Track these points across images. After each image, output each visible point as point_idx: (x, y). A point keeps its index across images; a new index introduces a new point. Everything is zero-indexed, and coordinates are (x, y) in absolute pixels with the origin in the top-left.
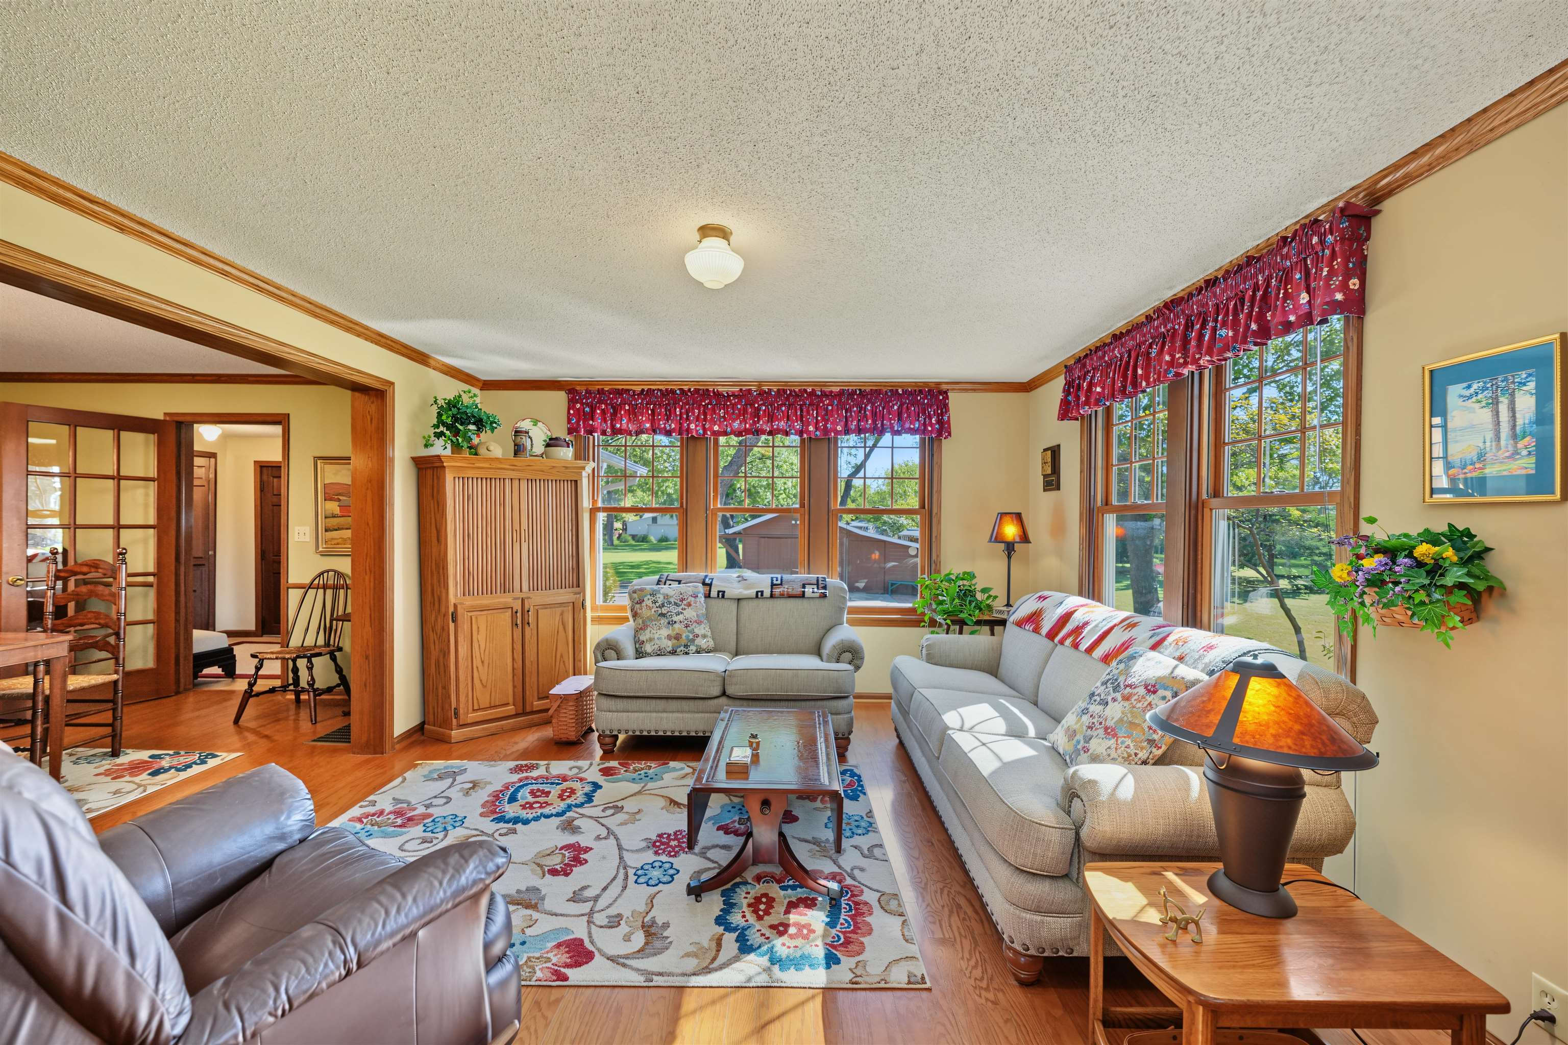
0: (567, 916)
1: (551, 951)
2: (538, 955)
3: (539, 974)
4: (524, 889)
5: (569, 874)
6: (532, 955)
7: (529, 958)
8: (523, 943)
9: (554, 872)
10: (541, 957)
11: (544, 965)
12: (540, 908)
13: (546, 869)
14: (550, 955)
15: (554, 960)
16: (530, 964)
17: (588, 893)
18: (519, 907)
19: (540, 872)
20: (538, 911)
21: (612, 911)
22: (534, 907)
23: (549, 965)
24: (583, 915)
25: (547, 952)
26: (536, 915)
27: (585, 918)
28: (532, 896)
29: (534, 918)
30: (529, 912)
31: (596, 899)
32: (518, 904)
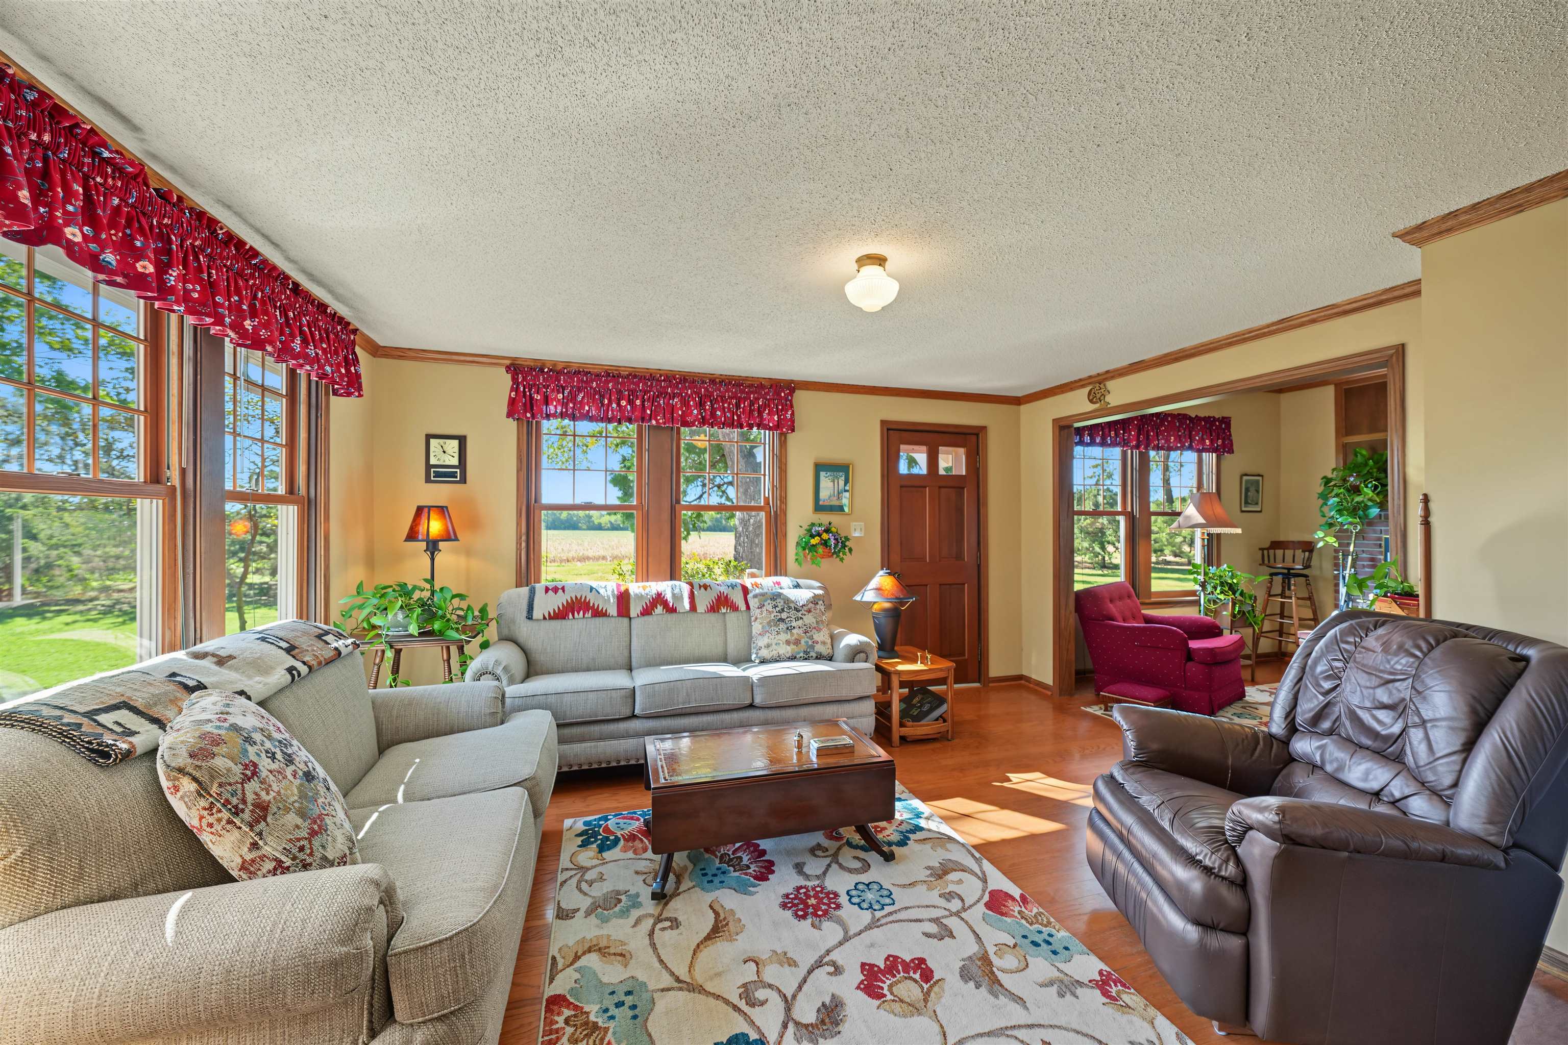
0: (971, 928)
1: (1014, 916)
2: (1023, 922)
3: (1035, 910)
4: (971, 984)
5: (918, 959)
6: (1028, 925)
7: (1031, 924)
8: (1025, 937)
9: (927, 975)
10: (1022, 917)
11: (1026, 912)
12: (983, 952)
13: (926, 986)
14: (1016, 914)
15: (1017, 909)
16: (1034, 921)
17: (933, 928)
18: (995, 969)
19: (936, 989)
20: (986, 952)
21: (942, 902)
22: (985, 959)
23: (1023, 909)
24: (962, 919)
25: (1016, 917)
26: (991, 950)
27: (963, 915)
28: (974, 970)
29: (995, 949)
30: (993, 958)
31: (936, 921)
32: (993, 973)
